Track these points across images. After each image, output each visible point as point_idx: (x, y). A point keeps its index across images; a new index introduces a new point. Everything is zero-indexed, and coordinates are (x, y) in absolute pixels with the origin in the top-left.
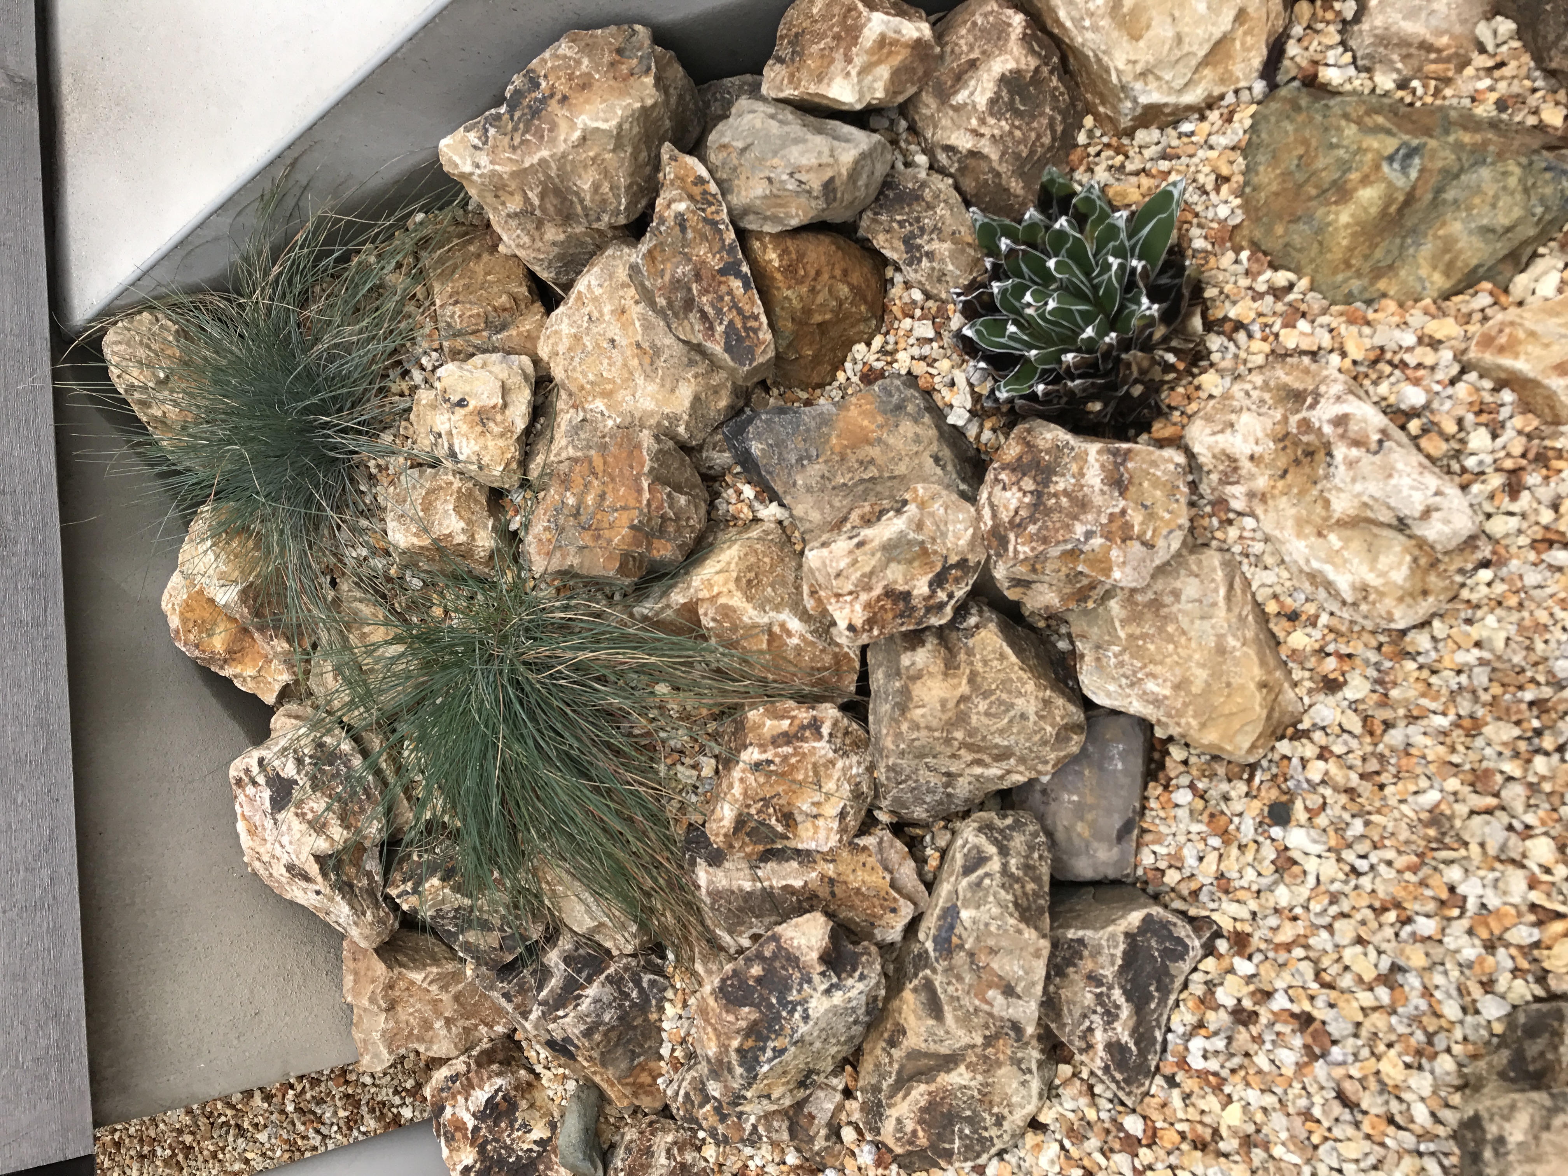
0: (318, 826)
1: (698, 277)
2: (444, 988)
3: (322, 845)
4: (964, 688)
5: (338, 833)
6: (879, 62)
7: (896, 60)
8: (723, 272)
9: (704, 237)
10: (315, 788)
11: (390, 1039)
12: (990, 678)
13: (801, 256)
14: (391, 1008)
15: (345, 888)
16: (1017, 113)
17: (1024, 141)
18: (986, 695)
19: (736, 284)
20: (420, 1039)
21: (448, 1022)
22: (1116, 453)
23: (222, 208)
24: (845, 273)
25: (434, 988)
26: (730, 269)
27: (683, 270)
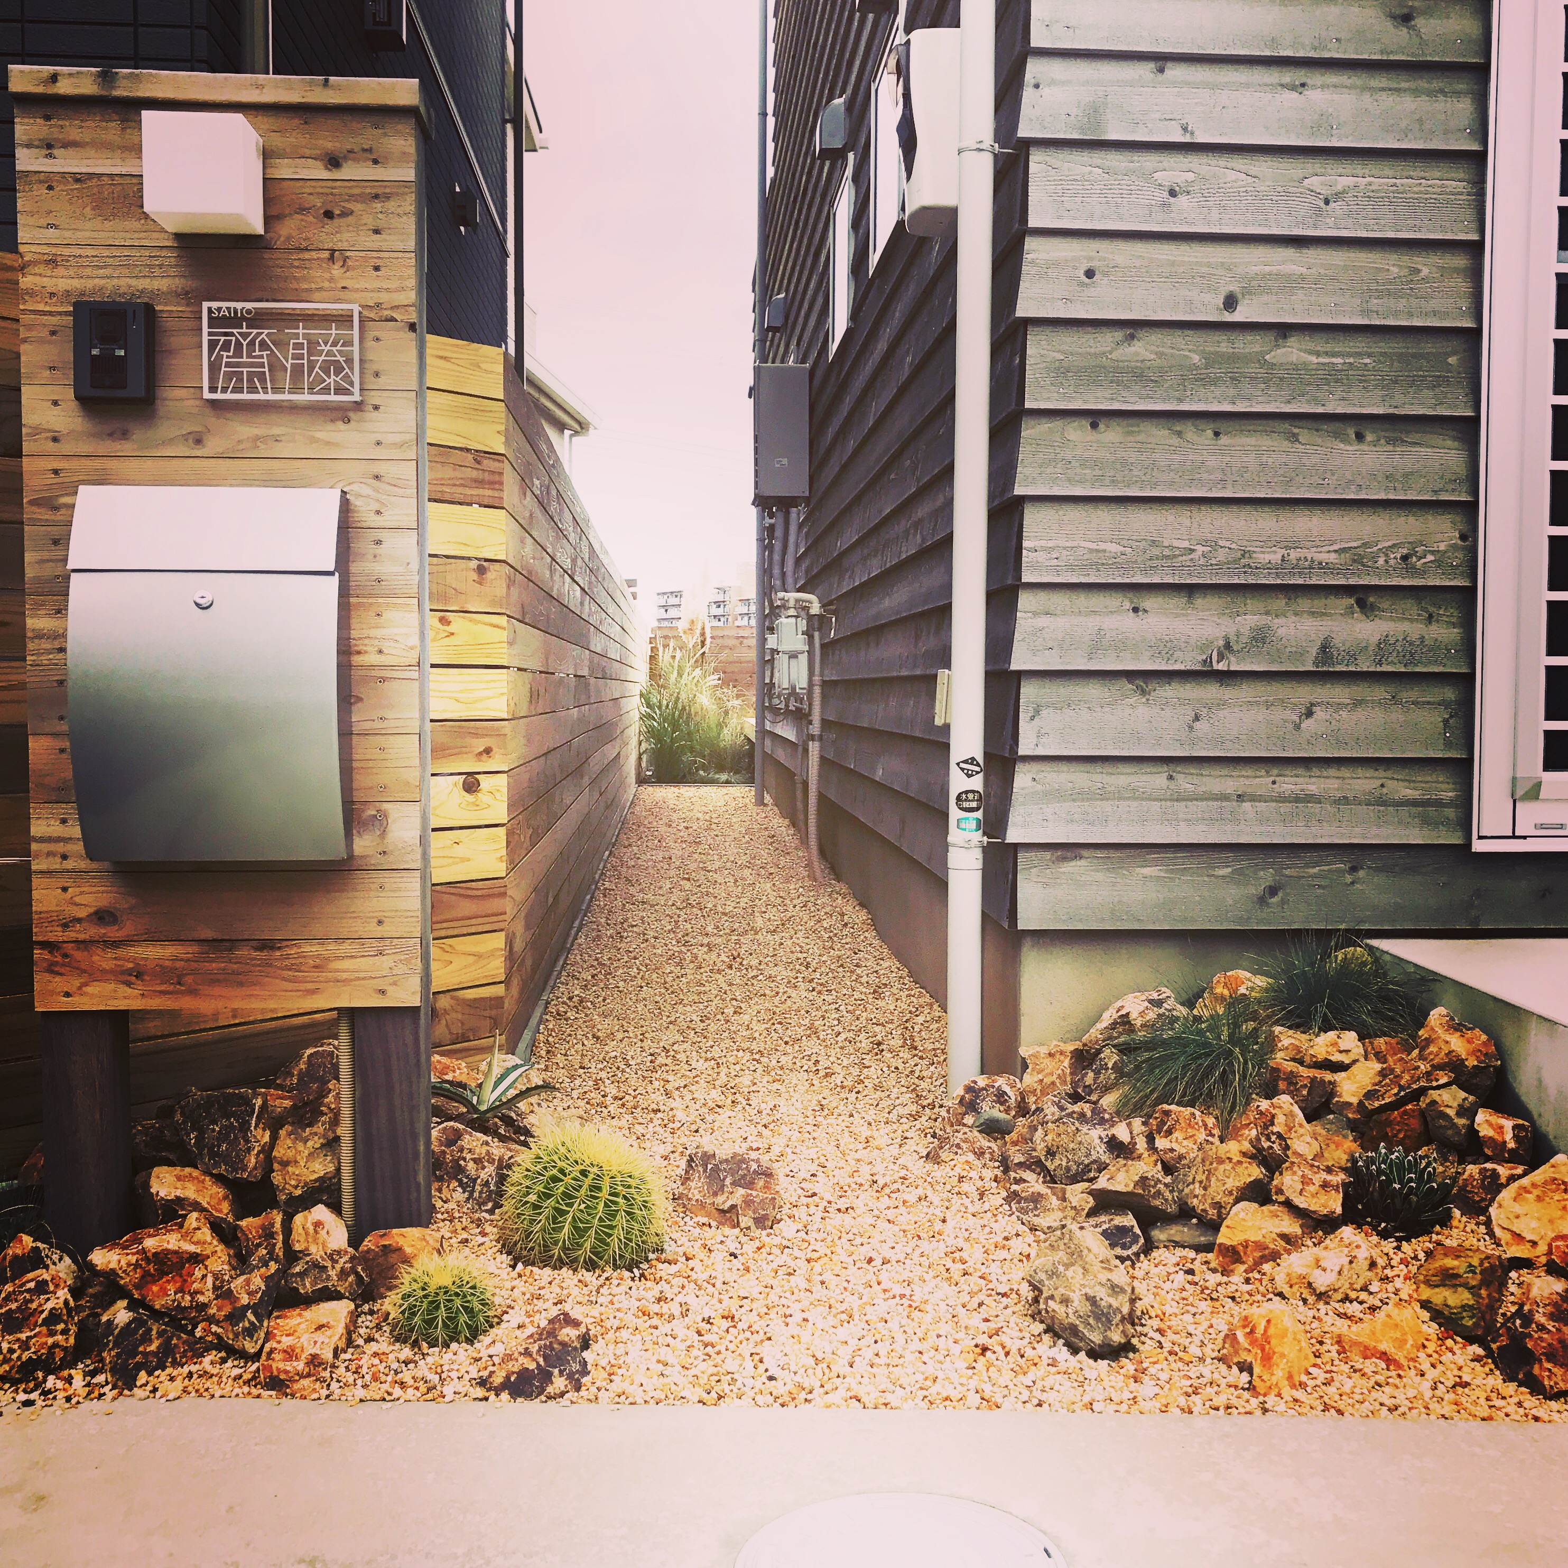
0: (1142, 1014)
1: (1396, 1077)
2: (1059, 1077)
3: (1133, 1016)
4: (1235, 1160)
5: (1138, 1023)
6: (1494, 1130)
7: (1496, 1137)
8: (1400, 1086)
9: (1412, 1077)
10: (1159, 1015)
11: (1035, 1056)
12: (1240, 1169)
13: (1413, 1117)
14: (1051, 1055)
15: (1113, 1026)
16: (1483, 1181)
17: (1473, 1187)
18: (1233, 1168)
19: (1396, 1091)
20: (1033, 1070)
21: (1041, 1081)
22: (1337, 1186)
23: (1416, 965)
24: (1409, 1137)
25: (1060, 1072)
26: (1402, 1088)
27: (1398, 1071)
